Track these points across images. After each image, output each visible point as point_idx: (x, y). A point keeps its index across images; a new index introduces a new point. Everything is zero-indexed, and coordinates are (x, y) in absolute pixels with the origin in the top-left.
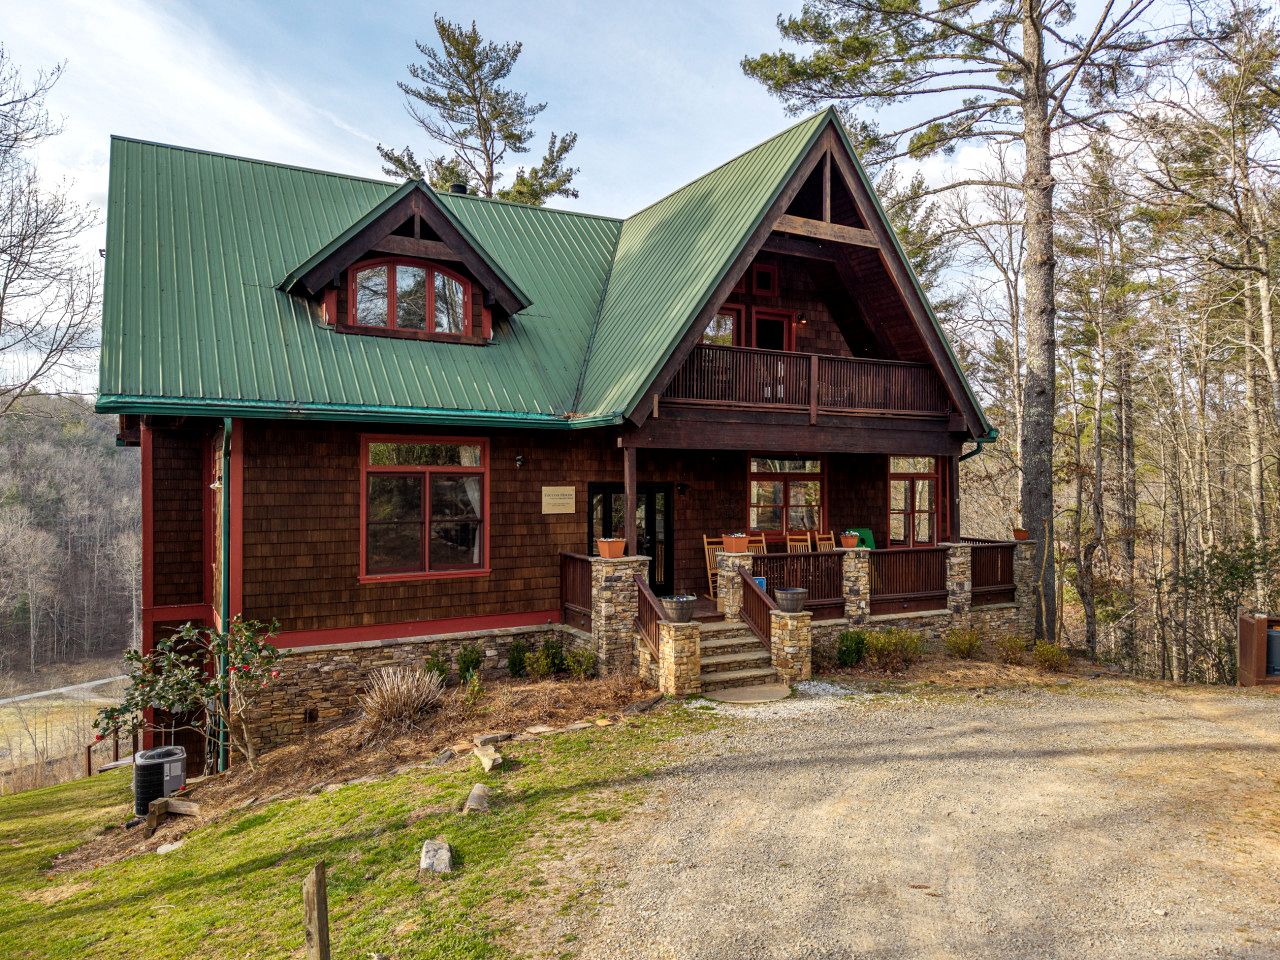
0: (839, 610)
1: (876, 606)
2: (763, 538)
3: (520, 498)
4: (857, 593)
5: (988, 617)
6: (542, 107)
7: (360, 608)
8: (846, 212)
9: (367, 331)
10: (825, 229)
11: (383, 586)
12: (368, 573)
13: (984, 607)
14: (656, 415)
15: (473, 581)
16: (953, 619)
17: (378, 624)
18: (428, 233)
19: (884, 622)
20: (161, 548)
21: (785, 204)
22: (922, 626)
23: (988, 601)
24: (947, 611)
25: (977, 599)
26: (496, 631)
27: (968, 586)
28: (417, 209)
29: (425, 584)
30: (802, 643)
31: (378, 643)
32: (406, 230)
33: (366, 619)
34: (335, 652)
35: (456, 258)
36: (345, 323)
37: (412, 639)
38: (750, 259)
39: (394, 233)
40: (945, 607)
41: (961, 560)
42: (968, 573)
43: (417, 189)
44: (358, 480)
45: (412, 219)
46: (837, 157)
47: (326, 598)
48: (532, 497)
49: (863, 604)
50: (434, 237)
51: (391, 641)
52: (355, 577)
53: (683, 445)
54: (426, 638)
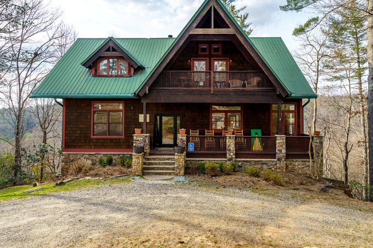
0: (224, 155)
1: (237, 155)
2: (213, 131)
3: (133, 117)
4: (229, 150)
5: (297, 164)
7: (91, 144)
8: (220, 23)
10: (212, 31)
11: (97, 139)
12: (94, 135)
13: (295, 160)
14: (147, 93)
15: (120, 139)
16: (277, 164)
17: (95, 148)
18: (114, 50)
19: (243, 161)
21: (195, 25)
22: (262, 164)
23: (299, 158)
24: (276, 160)
25: (288, 156)
26: (125, 153)
27: (284, 151)
28: (111, 44)
29: (107, 139)
30: (180, 164)
31: (94, 153)
32: (108, 50)
33: (92, 147)
34: (84, 154)
35: (121, 55)
36: (96, 75)
37: (103, 153)
38: (181, 44)
39: (106, 51)
40: (275, 158)
41: (280, 141)
42: (284, 146)
43: (110, 39)
44: (91, 113)
45: (110, 47)
46: (216, 7)
47: (83, 141)
48: (136, 117)
49: (232, 154)
50: (116, 51)
51: (98, 153)
52: (90, 136)
54: (106, 153)
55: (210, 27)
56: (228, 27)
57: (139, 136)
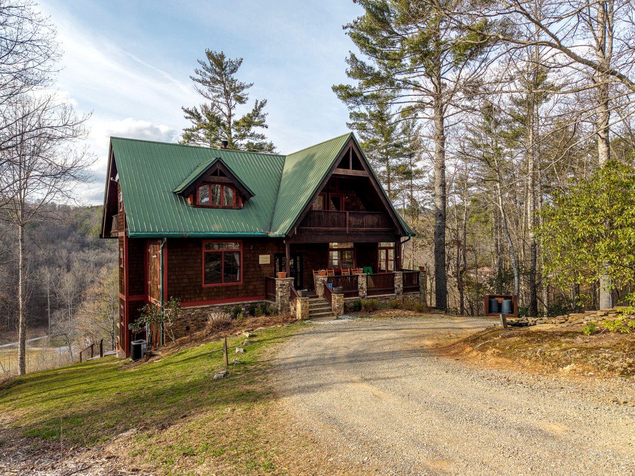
0: (357, 294)
1: (369, 293)
2: (333, 271)
3: (252, 259)
4: (362, 288)
5: (409, 296)
6: (251, 85)
7: (202, 295)
8: (357, 166)
9: (203, 206)
10: (350, 172)
11: (210, 288)
12: (205, 284)
13: (408, 293)
14: (296, 233)
15: (237, 286)
16: (396, 297)
17: (208, 300)
18: (222, 174)
19: (372, 298)
20: (131, 276)
21: (337, 165)
22: (385, 299)
23: (410, 291)
24: (395, 294)
25: (405, 290)
26: (245, 302)
27: (401, 286)
28: (219, 167)
29: (222, 287)
30: (341, 304)
31: (208, 306)
32: (215, 174)
33: (204, 298)
34: (195, 309)
35: (231, 182)
36: (195, 204)
37: (219, 305)
38: (325, 183)
39: (211, 175)
40: (394, 293)
41: (399, 277)
42: (402, 282)
43: (219, 161)
44: (202, 254)
45: (217, 169)
46: (354, 148)
47: (192, 292)
48: (256, 258)
49: (364, 292)
50: (225, 176)
51: (212, 305)
52: (201, 285)
53: (305, 242)
54: (223, 304)
55: (349, 168)
56: (362, 169)
57: (285, 280)
